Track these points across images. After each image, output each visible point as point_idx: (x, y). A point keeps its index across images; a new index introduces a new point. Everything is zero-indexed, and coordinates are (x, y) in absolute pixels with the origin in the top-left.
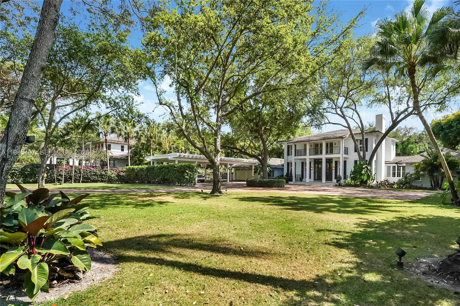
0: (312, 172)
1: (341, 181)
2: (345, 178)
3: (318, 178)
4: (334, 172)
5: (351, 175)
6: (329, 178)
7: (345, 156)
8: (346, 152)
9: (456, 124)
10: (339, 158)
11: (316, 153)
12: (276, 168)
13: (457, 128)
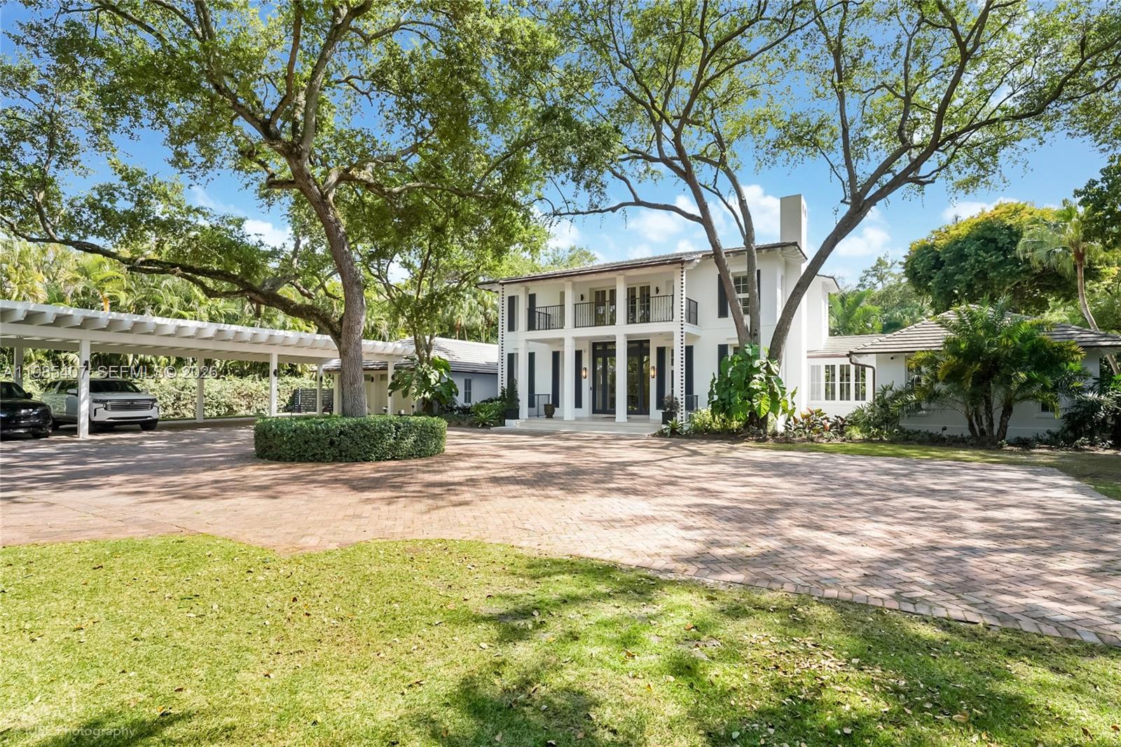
0: (586, 384)
1: (679, 415)
2: (691, 404)
3: (604, 406)
4: (653, 384)
5: (711, 393)
6: (638, 404)
7: (689, 328)
8: (693, 316)
9: (976, 250)
10: (670, 336)
11: (599, 321)
12: (474, 372)
13: (977, 261)
